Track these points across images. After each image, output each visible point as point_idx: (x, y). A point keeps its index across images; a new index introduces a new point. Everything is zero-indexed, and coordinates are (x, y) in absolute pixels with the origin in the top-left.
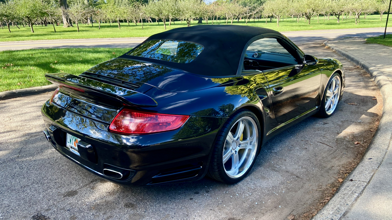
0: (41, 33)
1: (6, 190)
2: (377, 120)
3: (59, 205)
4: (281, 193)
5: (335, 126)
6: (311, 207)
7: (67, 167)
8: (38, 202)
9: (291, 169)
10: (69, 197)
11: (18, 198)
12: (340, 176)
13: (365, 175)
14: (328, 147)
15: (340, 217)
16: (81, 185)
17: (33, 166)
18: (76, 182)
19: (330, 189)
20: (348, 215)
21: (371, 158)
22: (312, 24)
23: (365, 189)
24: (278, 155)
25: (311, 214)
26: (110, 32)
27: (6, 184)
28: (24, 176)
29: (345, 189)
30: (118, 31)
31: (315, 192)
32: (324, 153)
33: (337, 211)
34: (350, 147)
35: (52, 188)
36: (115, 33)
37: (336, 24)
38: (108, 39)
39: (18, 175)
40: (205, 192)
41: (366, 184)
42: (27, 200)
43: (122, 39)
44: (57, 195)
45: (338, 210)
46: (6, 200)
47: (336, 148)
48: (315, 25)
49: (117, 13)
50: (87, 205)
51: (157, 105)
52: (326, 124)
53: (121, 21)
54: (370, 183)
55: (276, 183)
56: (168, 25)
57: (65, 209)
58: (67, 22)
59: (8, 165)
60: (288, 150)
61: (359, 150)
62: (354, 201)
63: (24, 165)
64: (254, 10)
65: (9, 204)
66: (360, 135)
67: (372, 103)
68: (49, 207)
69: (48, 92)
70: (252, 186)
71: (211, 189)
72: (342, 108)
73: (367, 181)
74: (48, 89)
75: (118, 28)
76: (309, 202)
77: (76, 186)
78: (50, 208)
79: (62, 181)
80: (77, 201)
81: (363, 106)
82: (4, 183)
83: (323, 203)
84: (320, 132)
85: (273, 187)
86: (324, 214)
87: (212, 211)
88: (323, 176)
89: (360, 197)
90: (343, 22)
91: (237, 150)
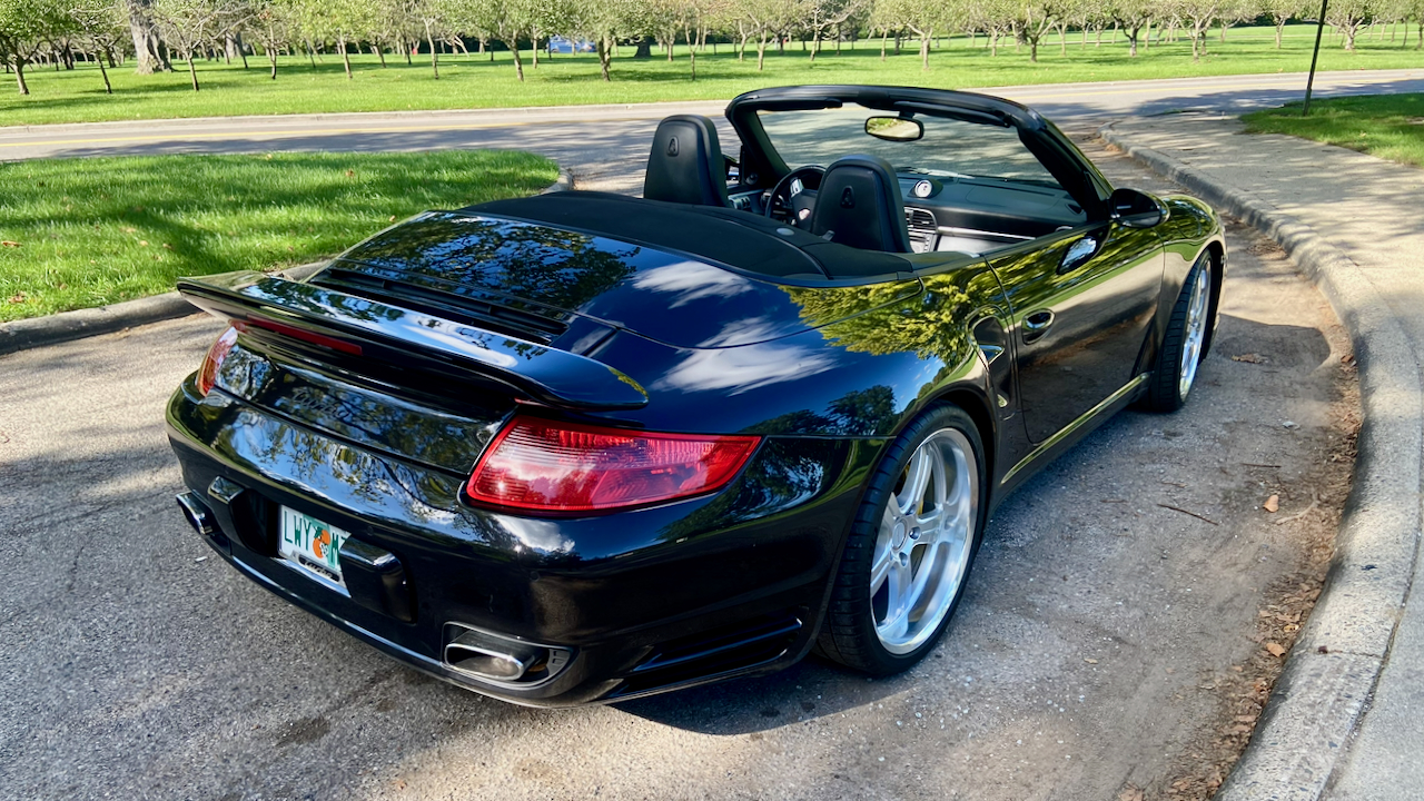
0: (56, 97)
1: (51, 726)
2: (1346, 417)
3: (269, 777)
4: (1074, 703)
5: (1207, 443)
6: (1194, 755)
7: (267, 626)
8: (182, 767)
9: (1089, 610)
10: (299, 742)
11: (104, 754)
12: (1269, 634)
13: (1367, 631)
14: (1200, 523)
15: (1318, 792)
16: (337, 693)
17: (134, 626)
18: (313, 682)
19: (1247, 683)
20: (1344, 784)
21: (1370, 563)
22: (1042, 61)
23: (1381, 683)
24: (1031, 560)
25: (1201, 780)
26: (316, 92)
27: (44, 699)
28: (111, 666)
29: (1310, 685)
30: (345, 87)
31: (1195, 697)
32: (1193, 546)
33: (1302, 772)
34: (1279, 522)
35: (227, 709)
36: (337, 96)
37: (1123, 61)
38: (313, 119)
39: (84, 664)
40: (798, 707)
41: (1377, 663)
42: (139, 764)
43: (365, 117)
44: (253, 738)
45: (1306, 767)
46: (56, 764)
47: (1228, 527)
48: (1052, 65)
49: (338, 18)
50: (374, 774)
51: (646, 401)
52: (1175, 435)
53: (350, 48)
54: (1391, 660)
55: (1048, 667)
56: (529, 61)
57: (295, 791)
58: (152, 52)
59: (36, 623)
60: (1062, 537)
61: (1311, 532)
62: (1352, 731)
63: (101, 621)
64: (838, 10)
65: (74, 780)
66: (1301, 476)
67: (1313, 353)
68: (230, 787)
69: (130, 328)
70: (965, 682)
71: (819, 697)
72: (1215, 376)
73: (1380, 651)
74: (127, 315)
75: (342, 74)
76: (1182, 734)
77: (319, 698)
78: (236, 789)
79: (259, 680)
80: (332, 761)
81: (1283, 365)
82: (36, 697)
83: (1234, 739)
84: (1158, 466)
85: (1040, 681)
86: (1258, 785)
87: (839, 780)
88: (1209, 635)
89: (1370, 714)
90: (1147, 52)
91: (908, 551)
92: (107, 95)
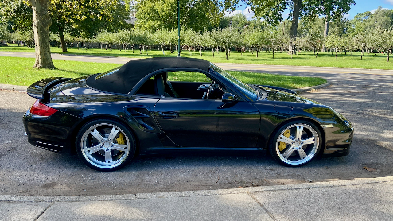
41: (133, 198)
47: (217, 184)
52: (272, 170)
91: (110, 148)
92: (273, 59)
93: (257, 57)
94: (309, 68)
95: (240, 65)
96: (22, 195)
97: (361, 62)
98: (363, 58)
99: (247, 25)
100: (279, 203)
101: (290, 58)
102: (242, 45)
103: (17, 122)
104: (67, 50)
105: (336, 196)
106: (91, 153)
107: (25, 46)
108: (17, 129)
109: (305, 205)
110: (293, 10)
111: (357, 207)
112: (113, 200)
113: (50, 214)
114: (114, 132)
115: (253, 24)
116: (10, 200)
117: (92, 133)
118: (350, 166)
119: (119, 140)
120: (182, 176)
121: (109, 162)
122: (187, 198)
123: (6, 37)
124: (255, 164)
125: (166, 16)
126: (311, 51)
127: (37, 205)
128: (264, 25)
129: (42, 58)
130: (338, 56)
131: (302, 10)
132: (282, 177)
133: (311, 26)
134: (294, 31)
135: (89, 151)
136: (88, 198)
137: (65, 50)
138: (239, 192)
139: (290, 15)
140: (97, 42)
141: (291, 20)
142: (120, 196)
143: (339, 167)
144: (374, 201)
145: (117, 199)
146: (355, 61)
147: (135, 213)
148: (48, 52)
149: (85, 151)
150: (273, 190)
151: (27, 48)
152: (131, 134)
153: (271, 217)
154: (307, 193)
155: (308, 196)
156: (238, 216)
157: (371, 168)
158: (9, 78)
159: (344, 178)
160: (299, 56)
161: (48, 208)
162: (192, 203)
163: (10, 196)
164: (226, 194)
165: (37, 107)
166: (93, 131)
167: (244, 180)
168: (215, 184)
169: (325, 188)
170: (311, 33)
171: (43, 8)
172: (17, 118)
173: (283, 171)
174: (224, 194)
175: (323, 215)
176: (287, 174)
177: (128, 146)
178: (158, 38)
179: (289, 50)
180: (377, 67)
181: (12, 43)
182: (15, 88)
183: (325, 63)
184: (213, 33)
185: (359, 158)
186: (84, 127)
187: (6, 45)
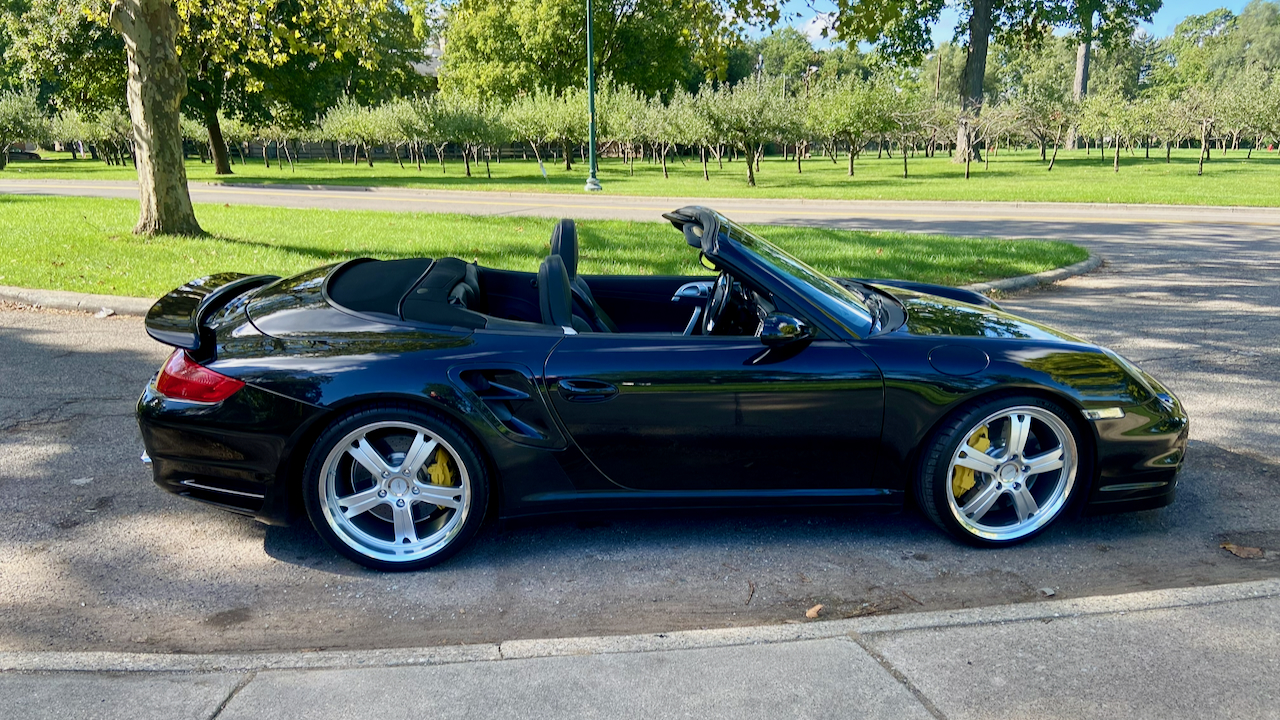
23: (463, 663)
45: (325, 659)
52: (921, 559)
62: (385, 665)
73: (510, 657)
89: (414, 666)
91: (408, 500)
92: (904, 180)
93: (850, 173)
94: (1025, 206)
95: (796, 203)
96: (148, 650)
97: (1200, 183)
98: (1207, 167)
99: (814, 69)
100: (954, 670)
101: (962, 175)
102: (800, 137)
103: (104, 416)
104: (232, 168)
105: (1139, 642)
106: (350, 514)
107: (95, 158)
108: (108, 440)
109: (1040, 674)
110: (971, 13)
111: (1208, 677)
112: (431, 664)
113: (245, 710)
114: (421, 448)
115: (835, 61)
116: (119, 668)
117: (354, 452)
118: (1177, 542)
119: (438, 471)
120: (635, 583)
121: (406, 541)
122: (661, 654)
123: (35, 131)
124: (867, 539)
125: (545, 46)
126: (1030, 147)
127: (203, 683)
128: (871, 65)
129: (162, 203)
130: (1122, 162)
131: (998, 12)
132: (956, 580)
133: (1028, 63)
134: (973, 83)
135: (344, 509)
136: (354, 659)
137: (223, 168)
138: (824, 634)
139: (960, 30)
140: (327, 141)
141: (961, 45)
142: (452, 650)
143: (1143, 545)
144: (1262, 657)
145: (445, 660)
146: (1179, 181)
147: (505, 705)
148: (178, 183)
149: (332, 507)
150: (935, 628)
151: (102, 164)
152: (474, 452)
153: (931, 713)
154: (1044, 635)
155: (1048, 646)
156: (827, 711)
157: (1245, 546)
158: (62, 271)
159: (1160, 581)
160: (993, 167)
161: (236, 690)
162: (678, 672)
163: (116, 656)
164: (783, 641)
165: (177, 373)
166: (356, 444)
167: (835, 592)
168: (744, 608)
169: (1102, 618)
170: (1030, 88)
171: (159, 40)
172: (101, 404)
173: (961, 562)
174: (776, 642)
175: (1101, 705)
176: (972, 573)
177: (465, 490)
178: (522, 121)
179: (958, 148)
180: (1254, 200)
181: (51, 148)
182: (83, 303)
183: (1080, 188)
184: (704, 99)
185: (1206, 514)
186: (329, 434)
187: (35, 158)
